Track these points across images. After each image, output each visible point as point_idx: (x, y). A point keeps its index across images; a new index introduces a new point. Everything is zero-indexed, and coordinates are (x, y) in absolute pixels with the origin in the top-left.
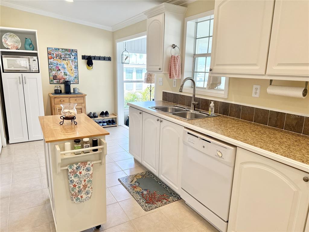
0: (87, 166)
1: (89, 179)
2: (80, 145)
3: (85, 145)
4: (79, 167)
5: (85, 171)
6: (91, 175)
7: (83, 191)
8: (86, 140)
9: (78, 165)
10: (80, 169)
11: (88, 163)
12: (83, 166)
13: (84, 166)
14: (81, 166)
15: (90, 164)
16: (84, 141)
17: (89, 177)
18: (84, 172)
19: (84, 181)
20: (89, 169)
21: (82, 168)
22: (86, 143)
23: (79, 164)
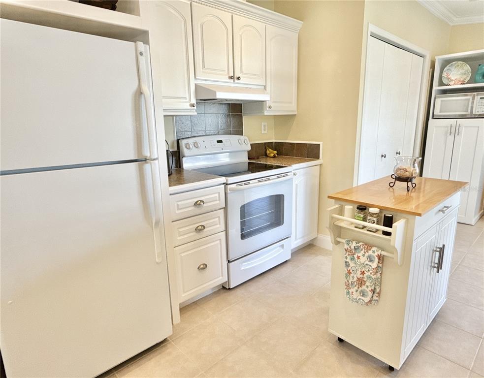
0: (370, 252)
1: (369, 273)
2: (362, 216)
3: (369, 218)
4: (358, 247)
5: (365, 258)
6: (373, 269)
7: (356, 286)
8: (372, 210)
9: (358, 245)
10: (359, 253)
11: (374, 249)
12: (363, 249)
13: (366, 251)
14: (362, 248)
15: (375, 251)
16: (370, 211)
17: (371, 272)
18: (363, 260)
19: (360, 273)
20: (373, 259)
21: (362, 252)
22: (372, 215)
23: (361, 244)
